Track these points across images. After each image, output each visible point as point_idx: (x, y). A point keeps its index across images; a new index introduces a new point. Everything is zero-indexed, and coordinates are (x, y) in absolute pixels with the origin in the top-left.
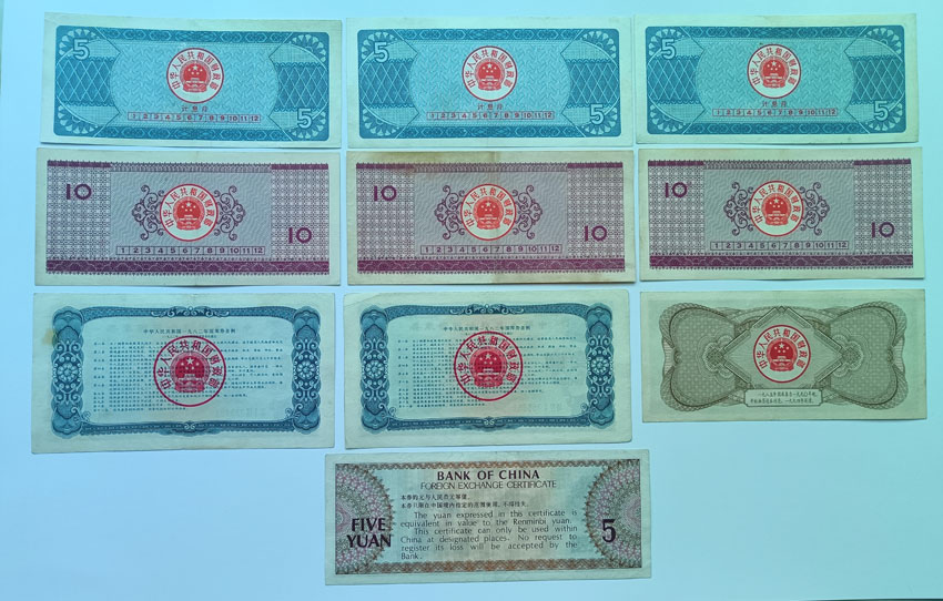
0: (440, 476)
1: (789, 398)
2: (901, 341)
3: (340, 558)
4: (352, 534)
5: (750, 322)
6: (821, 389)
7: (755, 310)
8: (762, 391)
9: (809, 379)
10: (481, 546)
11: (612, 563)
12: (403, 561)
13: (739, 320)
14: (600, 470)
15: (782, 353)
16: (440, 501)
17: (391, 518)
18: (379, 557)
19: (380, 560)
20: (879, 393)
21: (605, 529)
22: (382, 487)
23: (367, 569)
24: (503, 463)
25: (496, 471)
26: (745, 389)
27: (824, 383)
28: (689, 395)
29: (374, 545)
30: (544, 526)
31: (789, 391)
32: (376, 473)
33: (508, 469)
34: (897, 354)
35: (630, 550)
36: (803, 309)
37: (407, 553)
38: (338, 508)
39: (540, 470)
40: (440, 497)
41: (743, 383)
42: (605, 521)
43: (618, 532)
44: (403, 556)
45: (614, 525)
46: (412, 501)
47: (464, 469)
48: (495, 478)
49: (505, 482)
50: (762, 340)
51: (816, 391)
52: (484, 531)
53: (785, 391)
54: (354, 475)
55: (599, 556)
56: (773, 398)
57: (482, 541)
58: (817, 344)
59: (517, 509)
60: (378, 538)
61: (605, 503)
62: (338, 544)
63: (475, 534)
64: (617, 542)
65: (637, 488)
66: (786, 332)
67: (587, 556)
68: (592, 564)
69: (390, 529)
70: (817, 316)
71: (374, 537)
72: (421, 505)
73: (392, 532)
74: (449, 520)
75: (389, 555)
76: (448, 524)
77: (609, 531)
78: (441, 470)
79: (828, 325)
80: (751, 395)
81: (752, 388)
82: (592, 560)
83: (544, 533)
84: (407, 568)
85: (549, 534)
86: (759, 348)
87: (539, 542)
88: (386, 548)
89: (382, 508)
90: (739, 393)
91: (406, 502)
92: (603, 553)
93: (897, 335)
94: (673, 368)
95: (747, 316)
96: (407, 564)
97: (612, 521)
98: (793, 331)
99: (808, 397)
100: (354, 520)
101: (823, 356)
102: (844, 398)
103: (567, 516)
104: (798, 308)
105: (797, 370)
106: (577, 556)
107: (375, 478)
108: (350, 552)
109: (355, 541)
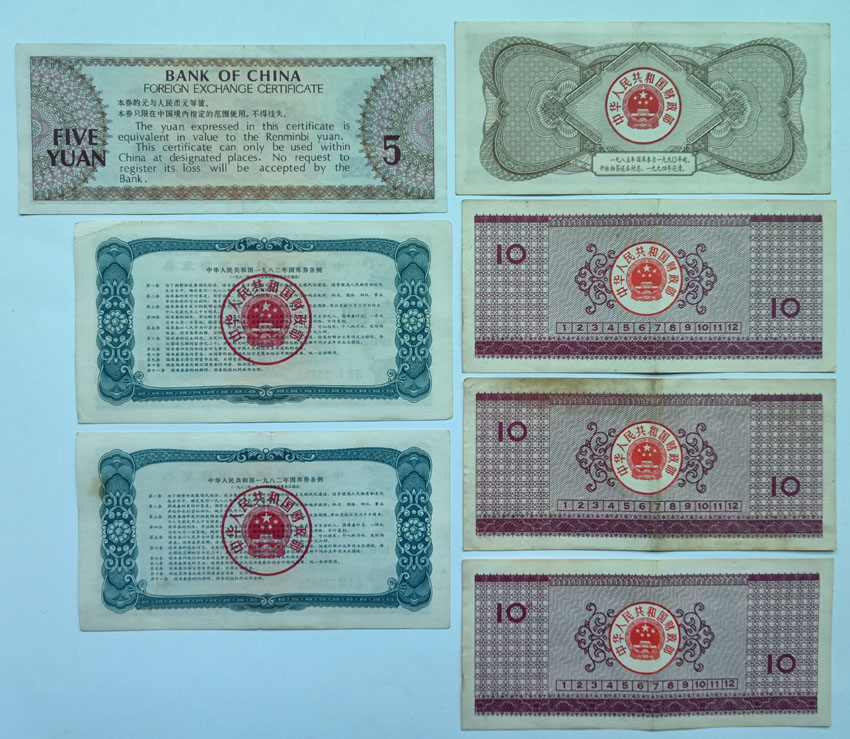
0: (169, 75)
1: (651, 164)
2: (799, 91)
3: (39, 179)
4: (54, 148)
5: (600, 65)
6: (695, 152)
7: (608, 47)
8: (614, 156)
9: (680, 139)
10: (223, 168)
11: (395, 192)
12: (122, 185)
13: (587, 60)
14: (380, 71)
15: (644, 106)
16: (169, 108)
17: (105, 129)
18: (90, 180)
19: (92, 184)
20: (770, 159)
21: (386, 148)
22: (92, 88)
23: (74, 193)
24: (253, 61)
25: (243, 71)
26: (593, 152)
27: (698, 145)
28: (518, 159)
29: (83, 164)
30: (307, 143)
31: (652, 155)
32: (86, 70)
33: (259, 69)
34: (794, 109)
35: (420, 176)
36: (672, 46)
37: (128, 175)
38: (35, 116)
39: (301, 70)
40: (169, 103)
41: (590, 144)
42: (387, 138)
43: (404, 152)
44: (122, 178)
45: (399, 143)
46: (132, 108)
47: (200, 68)
48: (242, 79)
49: (255, 85)
50: (618, 87)
51: (689, 156)
52: (229, 148)
53: (646, 155)
54: (54, 72)
55: (378, 182)
56: (630, 164)
57: (225, 160)
58: (690, 93)
59: (271, 120)
60: (89, 154)
61: (386, 114)
62: (35, 162)
63: (215, 152)
64: (402, 166)
65: (430, 94)
66: (650, 78)
67: (363, 182)
68: (369, 193)
69: (104, 143)
70: (691, 56)
71: (84, 153)
72: (145, 113)
73: (107, 147)
74: (181, 133)
75: (103, 177)
76: (180, 138)
77: (391, 152)
78: (171, 68)
79: (705, 68)
80: (601, 160)
81: (602, 150)
82: (370, 188)
83: (306, 153)
84: (128, 194)
85: (313, 154)
86: (612, 98)
87: (300, 164)
88: (99, 168)
89: (94, 116)
90: (586, 158)
91: (125, 108)
92: (384, 179)
93: (793, 85)
94: (497, 124)
95: (597, 55)
96: (127, 190)
97: (395, 138)
98: (658, 76)
99: (678, 164)
100: (56, 131)
101: (699, 110)
102: (725, 165)
103: (337, 130)
104: (666, 45)
105: (664, 127)
106: (349, 182)
107: (83, 77)
108: (52, 172)
109: (58, 159)
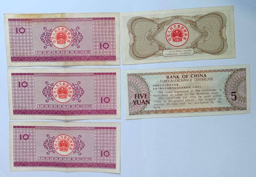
0: (168, 77)
1: (180, 52)
2: (225, 27)
3: (131, 109)
4: (135, 100)
5: (164, 23)
6: (194, 48)
7: (166, 18)
8: (169, 50)
9: (189, 45)
10: (184, 103)
11: (235, 108)
12: (155, 109)
13: (159, 22)
16: (168, 87)
17: (149, 93)
18: (145, 108)
21: (232, 96)
22: (145, 82)
23: (141, 112)
24: (192, 72)
26: (163, 50)
27: (195, 46)
28: (140, 53)
29: (143, 104)
31: (181, 50)
32: (143, 77)
33: (194, 74)
34: (223, 33)
35: (242, 103)
37: (156, 106)
38: (129, 90)
39: (206, 74)
40: (168, 85)
41: (162, 48)
42: (232, 93)
43: (237, 97)
45: (236, 94)
46: (157, 87)
47: (177, 74)
49: (193, 79)
50: (169, 30)
51: (192, 49)
52: (186, 98)
53: (179, 50)
54: (135, 78)
56: (174, 53)
57: (184, 101)
59: (198, 89)
60: (145, 101)
61: (232, 85)
62: (130, 104)
63: (182, 99)
64: (237, 100)
65: (245, 79)
66: (179, 26)
69: (149, 98)
70: (191, 19)
71: (143, 101)
72: (161, 89)
75: (149, 107)
76: (171, 95)
77: (234, 96)
78: (168, 75)
80: (165, 52)
81: (165, 49)
83: (208, 98)
84: (156, 112)
85: (211, 98)
86: (168, 33)
87: (207, 101)
88: (148, 105)
89: (146, 90)
90: (161, 52)
91: (155, 87)
92: (232, 105)
93: (223, 26)
94: (133, 43)
95: (163, 21)
98: (181, 26)
99: (189, 52)
100: (135, 95)
102: (203, 51)
103: (217, 91)
104: (183, 16)
107: (143, 79)
108: (134, 107)
109: (136, 102)
